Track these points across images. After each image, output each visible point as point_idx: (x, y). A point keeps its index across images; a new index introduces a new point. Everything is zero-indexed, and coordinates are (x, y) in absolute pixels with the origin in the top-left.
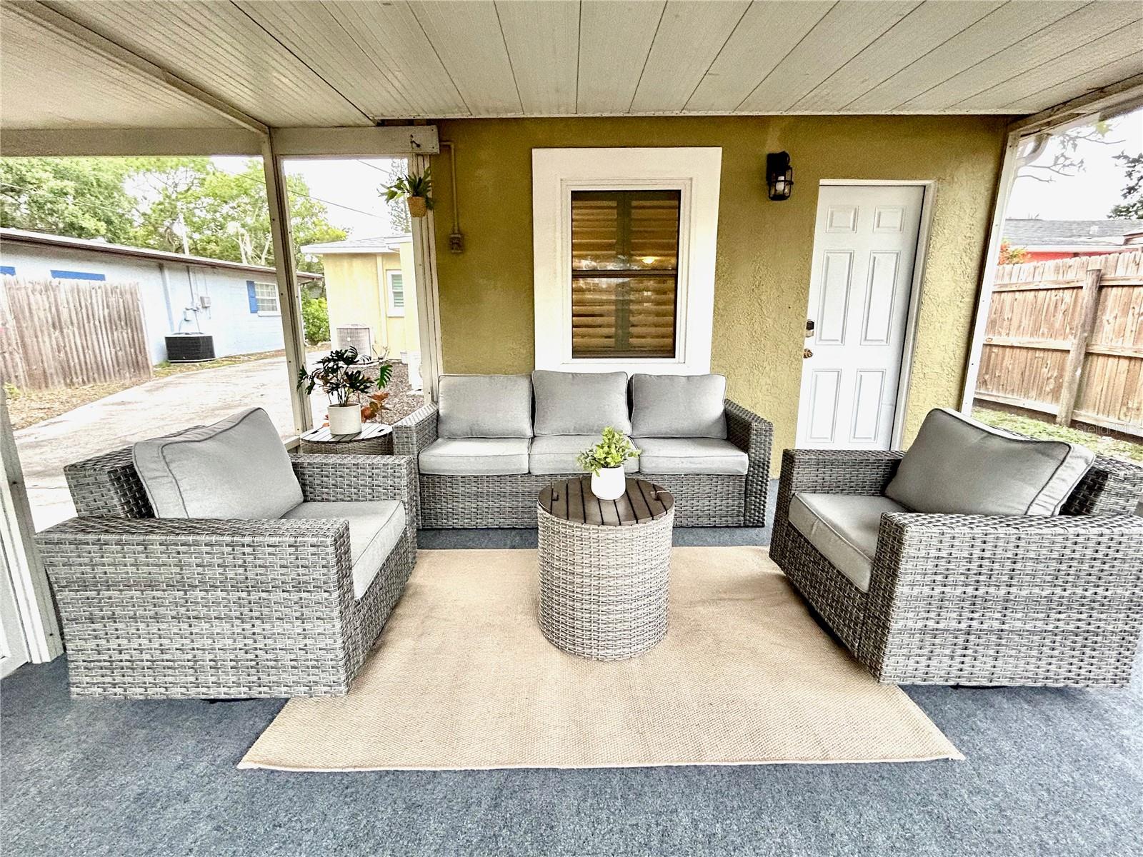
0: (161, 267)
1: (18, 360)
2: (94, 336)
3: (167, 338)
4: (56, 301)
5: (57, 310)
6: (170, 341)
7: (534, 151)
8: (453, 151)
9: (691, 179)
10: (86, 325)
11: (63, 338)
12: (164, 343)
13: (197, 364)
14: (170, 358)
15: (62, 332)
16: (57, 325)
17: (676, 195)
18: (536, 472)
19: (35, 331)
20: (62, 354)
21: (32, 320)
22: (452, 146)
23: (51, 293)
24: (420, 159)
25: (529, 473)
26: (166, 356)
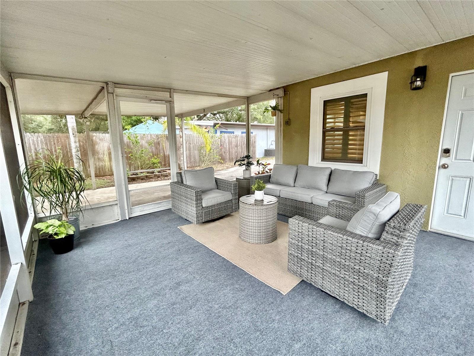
0: (267, 129)
1: (228, 155)
2: (244, 149)
3: (265, 150)
4: (237, 140)
5: (237, 142)
6: (266, 151)
7: (312, 89)
8: (288, 94)
9: (372, 88)
10: (243, 146)
11: (237, 149)
12: (264, 151)
13: (271, 158)
14: (265, 156)
15: (237, 147)
16: (237, 146)
17: (365, 95)
18: (281, 196)
19: (232, 148)
20: (236, 154)
21: (232, 145)
22: (288, 93)
23: (236, 138)
24: (280, 99)
25: (280, 196)
26: (264, 155)
